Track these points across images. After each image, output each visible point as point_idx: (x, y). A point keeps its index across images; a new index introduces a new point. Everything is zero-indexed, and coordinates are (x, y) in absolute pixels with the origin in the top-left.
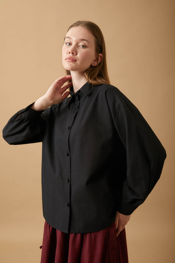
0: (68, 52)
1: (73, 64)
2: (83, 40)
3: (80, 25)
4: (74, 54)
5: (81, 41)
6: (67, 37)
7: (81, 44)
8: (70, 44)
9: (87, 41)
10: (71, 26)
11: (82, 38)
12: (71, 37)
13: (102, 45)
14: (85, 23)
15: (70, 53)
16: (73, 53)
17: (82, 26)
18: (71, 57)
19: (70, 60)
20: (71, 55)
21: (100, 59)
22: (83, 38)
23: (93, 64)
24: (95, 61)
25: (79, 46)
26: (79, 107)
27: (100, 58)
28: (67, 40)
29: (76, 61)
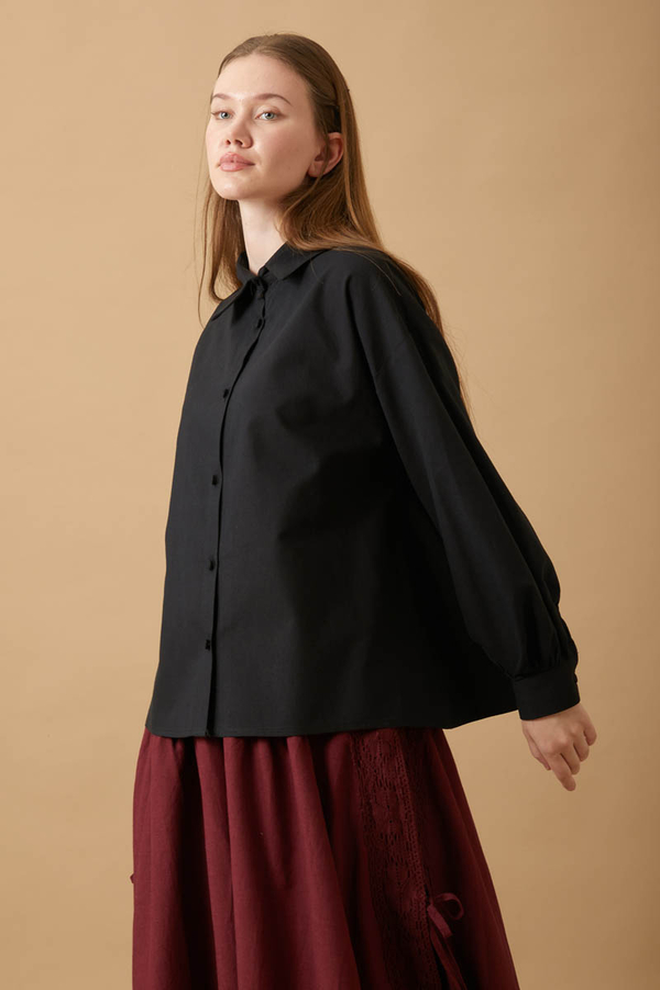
0: (225, 141)
1: (243, 178)
2: (267, 96)
3: (254, 53)
4: (244, 145)
5: (261, 101)
6: (218, 96)
7: (263, 108)
8: (227, 115)
9: (282, 98)
10: (229, 59)
11: (261, 92)
12: (230, 94)
13: (336, 101)
14: (269, 43)
15: (229, 142)
16: (238, 143)
17: (261, 52)
18: (234, 155)
19: (233, 166)
20: (233, 148)
21: (340, 152)
22: (268, 92)
23: (313, 169)
24: (318, 158)
25: (258, 117)
26: (261, 324)
27: (335, 149)
28: (218, 105)
29: (251, 164)
